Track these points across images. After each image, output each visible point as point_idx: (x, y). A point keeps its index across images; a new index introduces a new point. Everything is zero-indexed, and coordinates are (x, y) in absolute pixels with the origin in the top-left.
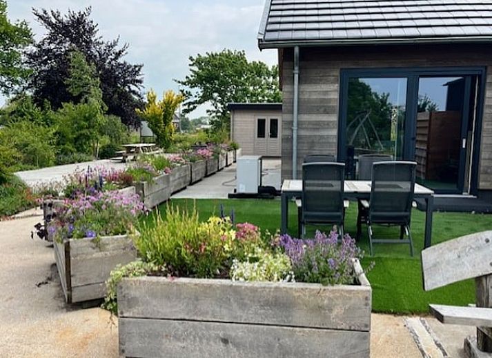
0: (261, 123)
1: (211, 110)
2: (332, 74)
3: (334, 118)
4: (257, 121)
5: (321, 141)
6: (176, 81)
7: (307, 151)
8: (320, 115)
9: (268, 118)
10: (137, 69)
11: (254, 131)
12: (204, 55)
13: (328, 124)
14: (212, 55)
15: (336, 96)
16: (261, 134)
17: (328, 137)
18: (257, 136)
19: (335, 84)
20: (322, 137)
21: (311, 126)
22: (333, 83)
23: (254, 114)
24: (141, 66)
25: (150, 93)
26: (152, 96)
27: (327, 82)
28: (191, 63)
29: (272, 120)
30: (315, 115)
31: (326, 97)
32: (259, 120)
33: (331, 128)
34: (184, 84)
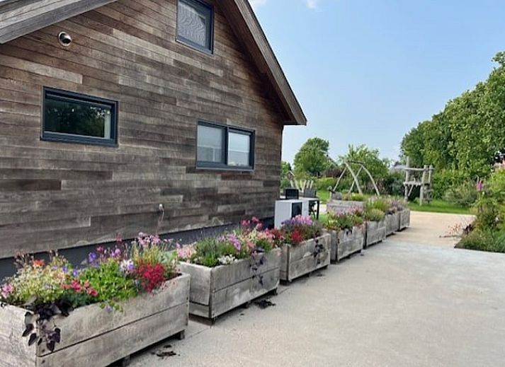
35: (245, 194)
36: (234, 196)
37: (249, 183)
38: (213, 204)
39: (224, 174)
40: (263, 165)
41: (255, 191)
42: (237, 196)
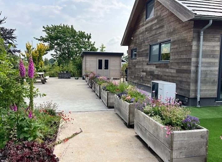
0: (100, 62)
1: (53, 54)
2: (217, 37)
3: (217, 61)
4: (98, 61)
5: (210, 73)
6: (35, 38)
7: (204, 79)
8: (210, 59)
9: (103, 59)
10: (12, 31)
11: (97, 66)
12: (50, 26)
13: (214, 64)
14: (55, 26)
15: (218, 49)
16: (100, 67)
17: (214, 71)
18: (98, 68)
19: (219, 42)
20: (211, 71)
21: (206, 65)
22: (218, 41)
23: (96, 57)
24: (13, 30)
25: (28, 44)
26: (28, 45)
27: (215, 41)
28: (44, 30)
29: (105, 60)
30: (208, 59)
31: (214, 49)
32: (99, 60)
33: (215, 66)
34: (40, 40)
35: (165, 76)
36: (160, 76)
37: (167, 70)
38: (153, 78)
39: (157, 65)
40: (176, 59)
41: (170, 75)
42: (162, 76)
